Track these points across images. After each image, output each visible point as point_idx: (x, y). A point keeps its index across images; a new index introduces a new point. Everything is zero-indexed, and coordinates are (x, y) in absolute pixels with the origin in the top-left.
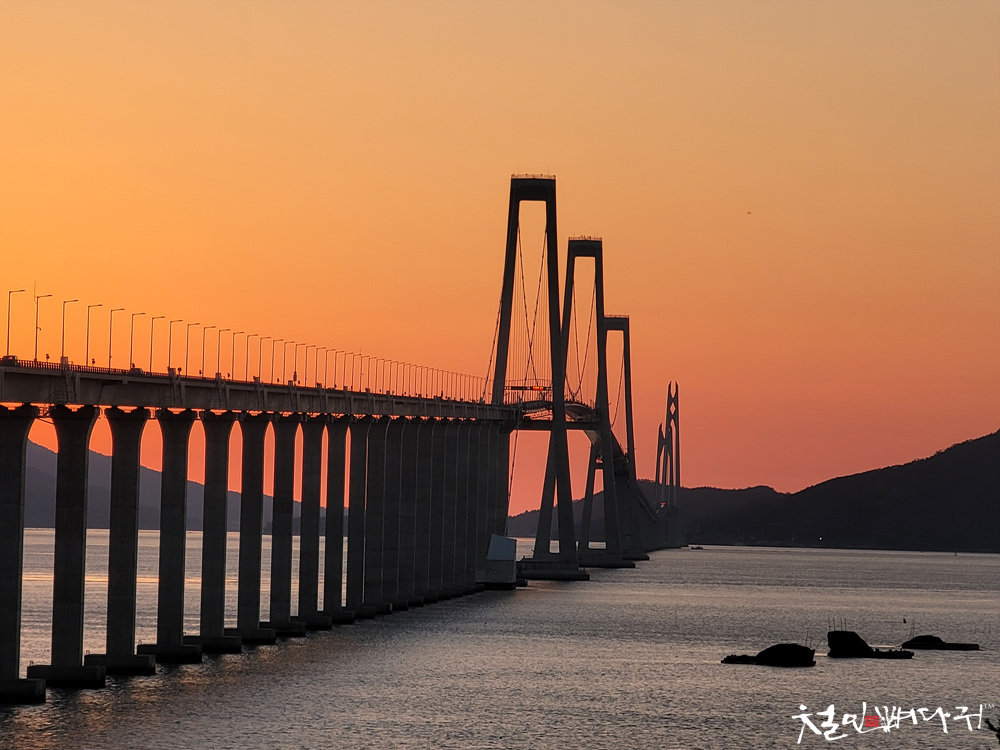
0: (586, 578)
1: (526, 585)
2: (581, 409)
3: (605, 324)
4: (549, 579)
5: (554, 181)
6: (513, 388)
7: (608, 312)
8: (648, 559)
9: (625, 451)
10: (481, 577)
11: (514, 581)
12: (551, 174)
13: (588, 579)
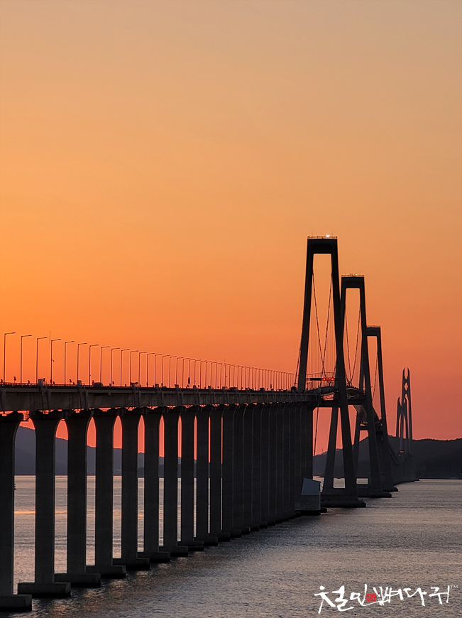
0: (363, 506)
1: (326, 511)
2: (354, 391)
3: (367, 331)
4: (339, 507)
5: (336, 240)
6: (312, 379)
7: (369, 324)
8: (397, 490)
9: (380, 418)
10: (298, 507)
11: (319, 509)
12: (334, 236)
13: (365, 507)
